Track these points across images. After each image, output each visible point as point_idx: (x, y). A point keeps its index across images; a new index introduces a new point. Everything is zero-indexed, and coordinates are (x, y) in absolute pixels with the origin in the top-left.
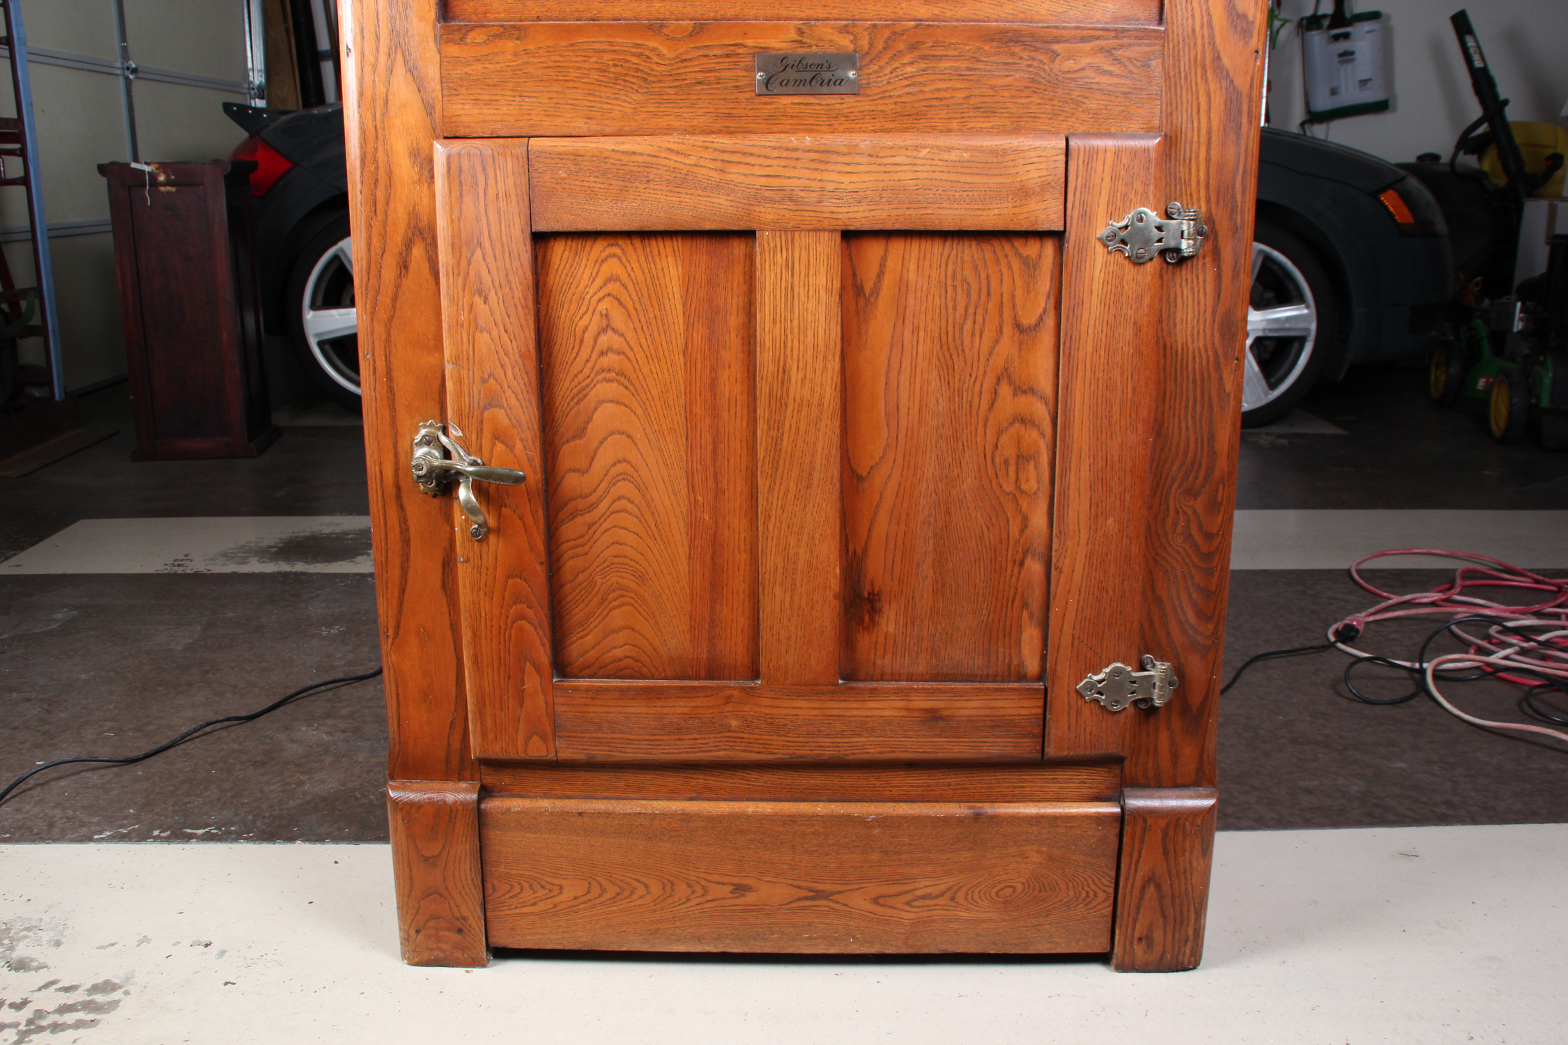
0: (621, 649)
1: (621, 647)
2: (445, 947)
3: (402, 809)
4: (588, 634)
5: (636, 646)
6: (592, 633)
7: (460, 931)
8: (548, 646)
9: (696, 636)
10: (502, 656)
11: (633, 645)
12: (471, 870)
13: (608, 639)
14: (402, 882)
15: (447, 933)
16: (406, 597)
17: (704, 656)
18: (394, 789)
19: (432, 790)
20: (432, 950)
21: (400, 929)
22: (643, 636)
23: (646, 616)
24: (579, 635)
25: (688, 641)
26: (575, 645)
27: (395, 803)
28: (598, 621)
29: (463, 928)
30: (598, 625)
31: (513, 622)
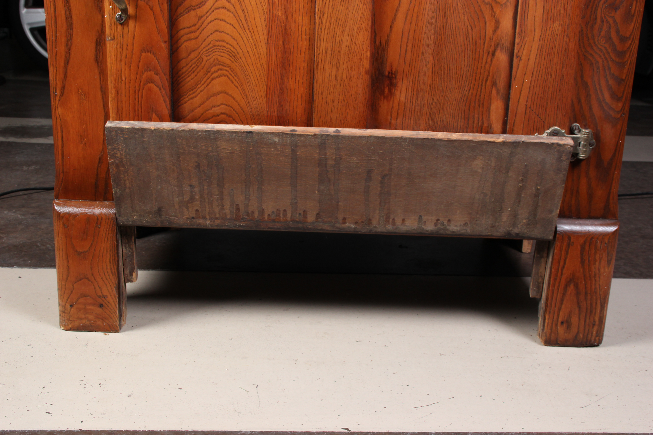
0: (218, 108)
1: (219, 106)
2: (90, 317)
3: (63, 217)
4: (196, 96)
5: (229, 106)
6: (199, 96)
7: (101, 306)
8: (168, 102)
9: (270, 100)
10: (136, 109)
11: (227, 105)
12: (110, 262)
13: (210, 100)
14: (61, 270)
15: (92, 307)
16: (69, 67)
17: (275, 114)
18: (58, 205)
19: (85, 206)
20: (81, 319)
21: (60, 305)
22: (234, 99)
23: (237, 84)
24: (190, 97)
25: (265, 103)
26: (187, 104)
27: (58, 214)
28: (203, 87)
29: (104, 304)
30: (203, 90)
31: (144, 85)
